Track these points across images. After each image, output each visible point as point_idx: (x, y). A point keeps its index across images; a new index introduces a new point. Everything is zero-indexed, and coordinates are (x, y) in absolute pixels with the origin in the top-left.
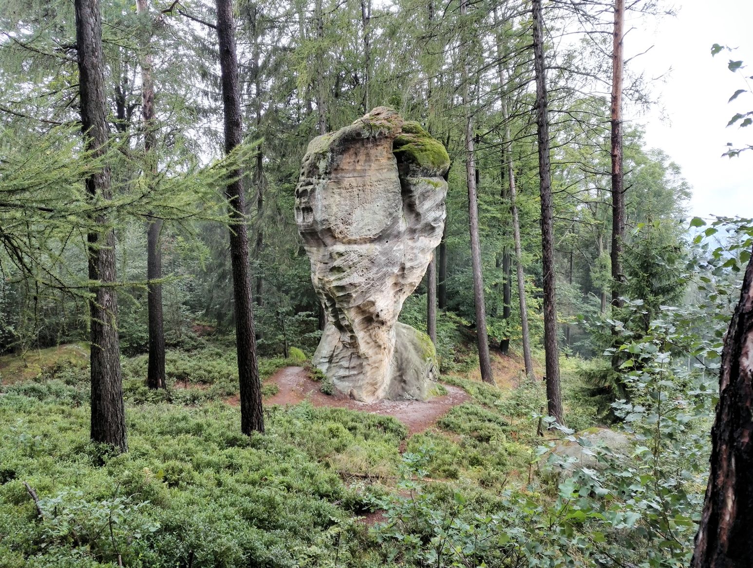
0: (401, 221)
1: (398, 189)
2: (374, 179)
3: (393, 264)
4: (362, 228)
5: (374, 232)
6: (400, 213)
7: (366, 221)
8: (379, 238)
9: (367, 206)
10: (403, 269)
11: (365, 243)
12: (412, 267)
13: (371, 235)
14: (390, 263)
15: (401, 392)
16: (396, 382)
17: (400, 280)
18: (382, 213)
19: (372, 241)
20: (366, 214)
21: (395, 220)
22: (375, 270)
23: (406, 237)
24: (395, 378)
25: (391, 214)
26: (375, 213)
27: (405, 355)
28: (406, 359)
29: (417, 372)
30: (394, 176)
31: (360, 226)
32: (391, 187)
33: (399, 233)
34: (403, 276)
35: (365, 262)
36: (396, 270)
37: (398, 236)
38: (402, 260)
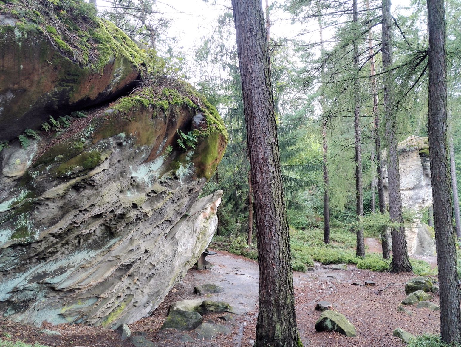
0: (423, 181)
1: (421, 168)
2: (411, 165)
3: (419, 199)
4: (406, 185)
5: (411, 186)
6: (423, 178)
7: (408, 182)
8: (413, 189)
9: (408, 176)
10: (423, 200)
11: (407, 190)
12: (428, 200)
13: (410, 187)
14: (418, 198)
15: (422, 251)
16: (419, 247)
17: (422, 205)
18: (414, 178)
19: (410, 190)
20: (407, 179)
21: (420, 181)
22: (412, 201)
23: (425, 188)
24: (418, 246)
25: (418, 179)
26: (411, 178)
27: (423, 236)
28: (423, 238)
29: (429, 243)
30: (419, 163)
31: (405, 184)
32: (418, 168)
33: (422, 186)
34: (423, 203)
35: (407, 198)
36: (420, 201)
37: (421, 187)
38: (423, 197)
